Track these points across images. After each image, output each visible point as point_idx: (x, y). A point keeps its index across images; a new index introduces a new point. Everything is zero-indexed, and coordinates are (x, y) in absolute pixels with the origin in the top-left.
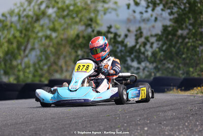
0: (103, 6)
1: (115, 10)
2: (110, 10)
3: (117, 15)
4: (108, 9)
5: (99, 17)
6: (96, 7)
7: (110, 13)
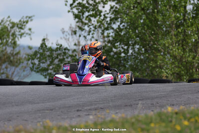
0: (20, 32)
1: (30, 35)
2: (25, 35)
3: (31, 39)
4: (23, 34)
5: (17, 39)
6: (14, 32)
7: (25, 36)
